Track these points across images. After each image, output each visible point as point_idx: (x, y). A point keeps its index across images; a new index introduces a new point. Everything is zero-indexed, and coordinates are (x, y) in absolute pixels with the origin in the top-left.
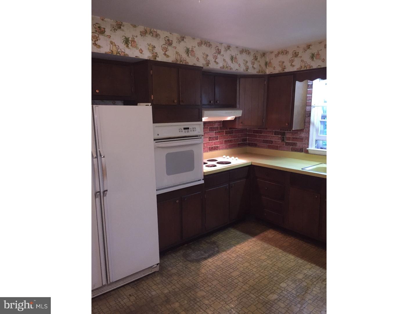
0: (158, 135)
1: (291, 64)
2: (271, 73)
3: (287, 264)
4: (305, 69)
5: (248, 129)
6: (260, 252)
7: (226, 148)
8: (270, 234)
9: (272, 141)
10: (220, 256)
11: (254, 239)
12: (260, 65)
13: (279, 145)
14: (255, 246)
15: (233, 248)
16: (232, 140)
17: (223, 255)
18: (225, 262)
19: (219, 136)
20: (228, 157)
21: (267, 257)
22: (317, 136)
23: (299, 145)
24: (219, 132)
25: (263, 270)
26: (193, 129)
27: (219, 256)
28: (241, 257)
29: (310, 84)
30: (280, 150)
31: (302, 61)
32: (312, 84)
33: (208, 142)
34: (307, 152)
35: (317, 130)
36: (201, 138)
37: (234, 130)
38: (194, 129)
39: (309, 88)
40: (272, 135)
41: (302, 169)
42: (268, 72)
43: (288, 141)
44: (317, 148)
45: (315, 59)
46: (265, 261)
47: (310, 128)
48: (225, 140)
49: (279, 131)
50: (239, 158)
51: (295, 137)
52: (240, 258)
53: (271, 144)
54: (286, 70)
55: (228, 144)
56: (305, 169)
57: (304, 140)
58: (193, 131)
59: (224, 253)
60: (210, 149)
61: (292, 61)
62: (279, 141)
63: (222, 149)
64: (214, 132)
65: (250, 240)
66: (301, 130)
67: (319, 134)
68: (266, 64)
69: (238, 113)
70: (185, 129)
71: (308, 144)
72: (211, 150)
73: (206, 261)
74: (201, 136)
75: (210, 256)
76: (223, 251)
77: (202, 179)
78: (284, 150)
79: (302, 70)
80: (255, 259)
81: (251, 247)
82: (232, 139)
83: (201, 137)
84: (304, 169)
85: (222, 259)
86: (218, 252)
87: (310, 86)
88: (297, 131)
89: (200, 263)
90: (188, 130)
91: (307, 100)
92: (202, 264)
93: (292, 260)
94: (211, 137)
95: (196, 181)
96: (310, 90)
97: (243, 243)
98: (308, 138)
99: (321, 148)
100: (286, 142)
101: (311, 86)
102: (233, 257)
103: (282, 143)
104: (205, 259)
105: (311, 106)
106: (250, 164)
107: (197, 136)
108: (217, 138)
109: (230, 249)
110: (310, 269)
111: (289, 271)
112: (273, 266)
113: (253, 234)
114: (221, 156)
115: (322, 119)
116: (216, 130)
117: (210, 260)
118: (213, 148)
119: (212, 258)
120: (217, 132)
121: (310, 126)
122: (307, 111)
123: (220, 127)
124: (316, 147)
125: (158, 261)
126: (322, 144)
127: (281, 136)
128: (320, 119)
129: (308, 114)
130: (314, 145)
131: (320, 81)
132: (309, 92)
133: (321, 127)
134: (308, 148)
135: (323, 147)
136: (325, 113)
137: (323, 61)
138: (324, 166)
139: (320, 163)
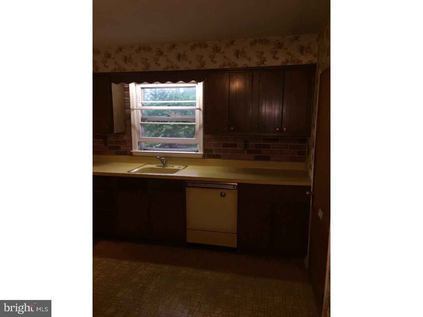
3: (122, 271)
4: (120, 71)
13: (101, 150)
22: (139, 138)
23: (123, 148)
29: (126, 87)
30: (104, 155)
32: (128, 88)
34: (131, 154)
35: (139, 132)
39: (126, 91)
41: (128, 172)
43: (111, 145)
44: (141, 150)
47: (131, 130)
49: (100, 135)
51: (117, 140)
54: (100, 71)
56: (132, 171)
57: (127, 143)
61: (105, 62)
62: (101, 145)
66: (124, 133)
67: (141, 136)
71: (132, 147)
78: (108, 155)
79: (116, 72)
84: (130, 172)
87: (126, 89)
88: (119, 134)
91: (125, 103)
93: (126, 266)
96: (127, 93)
98: (131, 141)
99: (144, 150)
100: (108, 146)
101: (128, 89)
103: (105, 147)
105: (130, 109)
110: (144, 269)
112: (107, 279)
115: (141, 121)
122: (126, 114)
124: (139, 149)
126: (145, 145)
127: (102, 140)
128: (140, 122)
129: (128, 117)
130: (138, 147)
131: (135, 85)
132: (126, 95)
133: (141, 129)
134: (132, 150)
135: (146, 148)
136: (144, 116)
137: (136, 65)
138: (149, 166)
139: (145, 164)
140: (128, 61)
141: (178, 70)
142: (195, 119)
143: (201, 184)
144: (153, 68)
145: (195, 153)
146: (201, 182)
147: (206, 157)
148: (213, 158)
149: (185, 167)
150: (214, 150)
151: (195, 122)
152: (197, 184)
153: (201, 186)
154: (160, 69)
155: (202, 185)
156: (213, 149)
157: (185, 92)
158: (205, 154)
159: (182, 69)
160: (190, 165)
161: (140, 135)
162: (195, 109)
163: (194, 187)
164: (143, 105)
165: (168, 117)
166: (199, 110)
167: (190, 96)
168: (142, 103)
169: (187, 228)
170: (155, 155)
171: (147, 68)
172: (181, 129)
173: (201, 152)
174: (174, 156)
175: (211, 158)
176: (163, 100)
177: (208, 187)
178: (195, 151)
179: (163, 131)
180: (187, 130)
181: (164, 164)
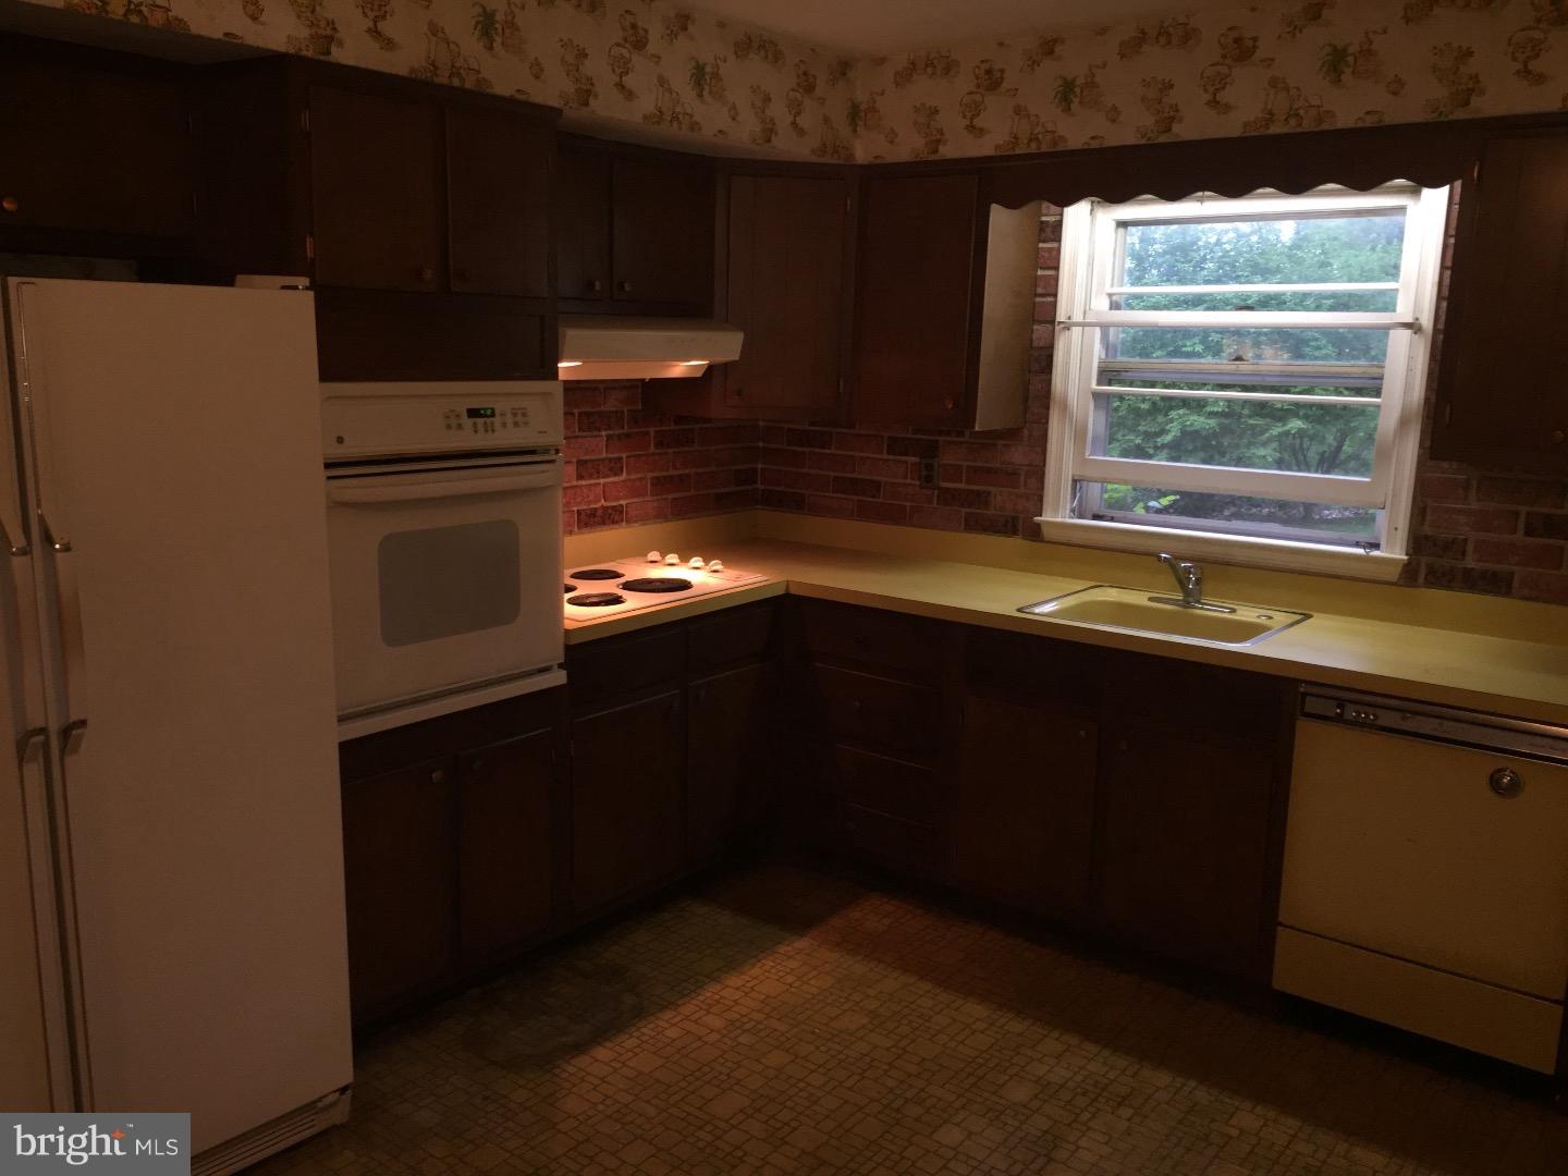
0: (340, 440)
1: (968, 123)
2: (876, 158)
3: (961, 1043)
4: (1033, 148)
5: (761, 424)
6: (834, 997)
7: (661, 516)
8: (875, 914)
9: (877, 485)
10: (647, 1029)
11: (803, 943)
12: (826, 120)
13: (908, 504)
14: (811, 976)
15: (710, 992)
16: (688, 476)
17: (661, 1023)
18: (677, 1057)
19: (624, 456)
20: (672, 558)
21: (865, 1021)
22: (1081, 460)
23: (1002, 500)
24: (628, 436)
25: (856, 1077)
26: (515, 415)
27: (644, 1030)
28: (747, 1026)
29: (1051, 219)
30: (915, 526)
31: (1018, 111)
32: (1059, 225)
33: (575, 483)
34: (1035, 533)
35: (1080, 435)
36: (552, 461)
37: (698, 426)
38: (520, 419)
39: (1044, 241)
40: (879, 456)
41: (1019, 610)
42: (861, 155)
43: (949, 485)
44: (1081, 517)
45: (1075, 106)
46: (861, 1038)
47: (1047, 422)
48: (655, 475)
49: (910, 436)
50: (725, 562)
51: (979, 464)
52: (745, 1031)
53: (870, 499)
54: (948, 151)
55: (670, 496)
56: (1037, 610)
57: (1022, 478)
58: (516, 424)
59: (668, 1015)
60: (583, 517)
61: (973, 110)
62: (909, 481)
63: (643, 519)
64: (604, 433)
65: (782, 949)
66: (1012, 434)
67: (1088, 451)
68: (855, 115)
69: (728, 346)
70: (473, 413)
71: (1041, 499)
72: (586, 525)
73: (583, 1061)
74: (553, 452)
75: (599, 1036)
76: (663, 1008)
77: (555, 663)
78: (934, 527)
79: (1018, 152)
80: (813, 1033)
81: (790, 979)
82: (687, 471)
83: (554, 457)
84: (1027, 610)
85: (660, 1045)
86: (640, 1013)
87: (1049, 230)
88: (992, 437)
89: (557, 1071)
90: (489, 420)
91: (1036, 295)
92: (565, 1075)
93: (981, 1026)
94: (588, 458)
95: (529, 674)
96: (1050, 250)
97: (754, 965)
98: (1038, 472)
99: (1096, 517)
100: (939, 488)
101: (1056, 231)
102: (712, 1031)
103: (924, 491)
104: (580, 1048)
105: (1052, 321)
106: (780, 591)
107: (532, 452)
108: (615, 467)
109: (693, 995)
110: (1058, 1057)
111: (969, 1074)
112: (899, 1057)
113: (794, 921)
114: (640, 552)
115: (1099, 383)
116: (610, 428)
117: (602, 1053)
118: (599, 513)
119: (608, 1044)
120: (619, 436)
121: (1048, 415)
122: (1035, 344)
123: (629, 411)
124: (1073, 511)
125: (346, 1075)
126: (1101, 496)
127: (917, 460)
128: (1094, 386)
129: (1040, 361)
130: (1067, 504)
131: (1092, 210)
132: (1043, 256)
133: (1094, 421)
134: (1041, 516)
135: (1104, 511)
136: (1115, 356)
137: (1114, 115)
138: (1112, 595)
139: (1093, 584)
140: (1076, 100)
141: (1325, 127)
142: (1382, 378)
143: (1380, 712)
144: (1196, 124)
145: (1360, 551)
146: (1379, 700)
147: (1421, 579)
148: (1461, 589)
149: (1298, 617)
150: (1470, 548)
151: (1378, 393)
152: (1358, 707)
153: (1379, 722)
154: (1230, 126)
155: (1388, 719)
156: (1466, 540)
157: (1305, 239)
158: (1419, 564)
159: (1345, 119)
160: (1325, 610)
161: (1084, 448)
162: (1387, 328)
163: (1339, 719)
164: (1115, 306)
165: (1232, 367)
166: (1410, 331)
167: (1331, 261)
168: (1110, 295)
169: (1281, 919)
170: (1152, 545)
171: (1167, 124)
172: (1267, 430)
173: (1394, 551)
174: (1241, 556)
175: (1449, 587)
176: (1182, 282)
177: (1421, 731)
178: (1357, 545)
179: (1168, 438)
180: (1298, 441)
181: (1187, 593)
